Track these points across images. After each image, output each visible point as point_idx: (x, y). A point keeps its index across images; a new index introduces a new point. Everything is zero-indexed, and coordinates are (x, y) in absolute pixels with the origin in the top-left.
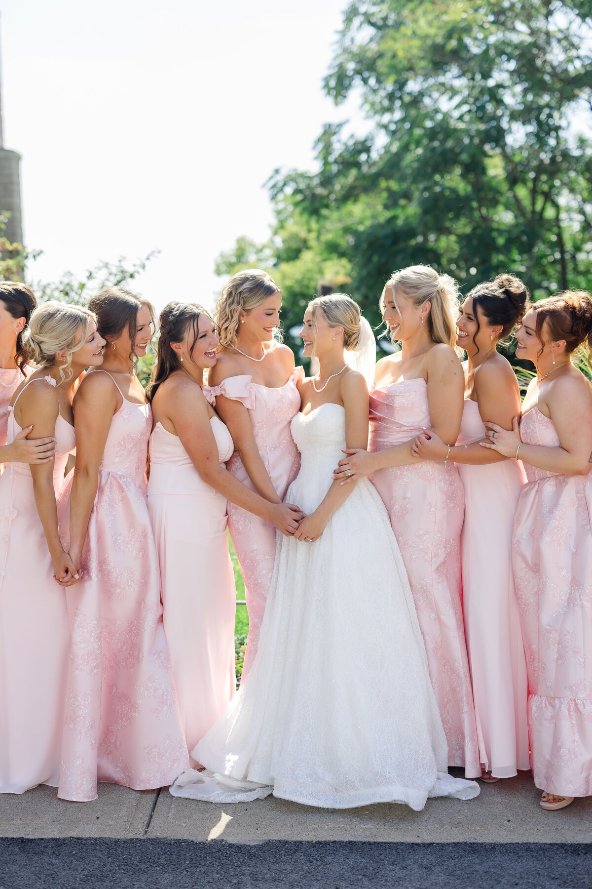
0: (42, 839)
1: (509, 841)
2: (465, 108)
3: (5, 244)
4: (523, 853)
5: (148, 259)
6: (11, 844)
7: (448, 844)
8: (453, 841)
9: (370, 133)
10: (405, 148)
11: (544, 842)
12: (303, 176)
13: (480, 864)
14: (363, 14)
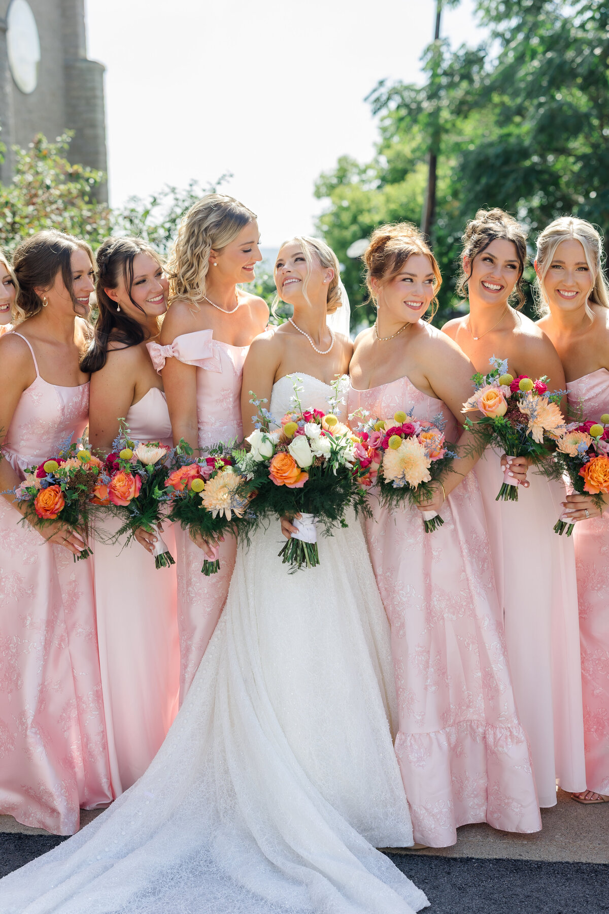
0: (41, 836)
1: (559, 859)
2: (588, 14)
3: (65, 166)
4: (572, 874)
5: (219, 183)
6: (7, 840)
7: (489, 860)
8: (495, 857)
9: (484, 42)
10: (521, 59)
11: (598, 862)
12: (409, 88)
13: (522, 887)
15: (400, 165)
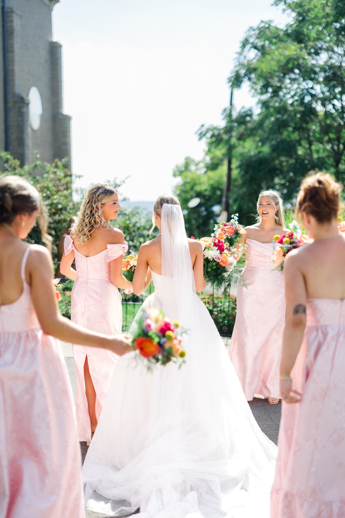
9: (252, 106)
10: (266, 116)
12: (215, 128)
14: (251, 43)
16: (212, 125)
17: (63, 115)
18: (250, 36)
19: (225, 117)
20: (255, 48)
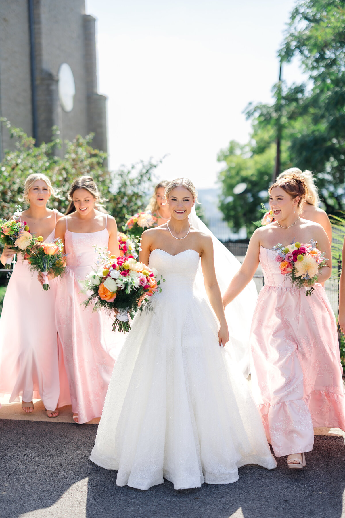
3: (91, 151)
5: (164, 158)
9: (304, 82)
10: (322, 91)
12: (265, 106)
14: (302, 13)
15: (262, 145)
16: (261, 103)
17: (97, 94)
18: (301, 6)
19: (275, 93)
20: (307, 18)
